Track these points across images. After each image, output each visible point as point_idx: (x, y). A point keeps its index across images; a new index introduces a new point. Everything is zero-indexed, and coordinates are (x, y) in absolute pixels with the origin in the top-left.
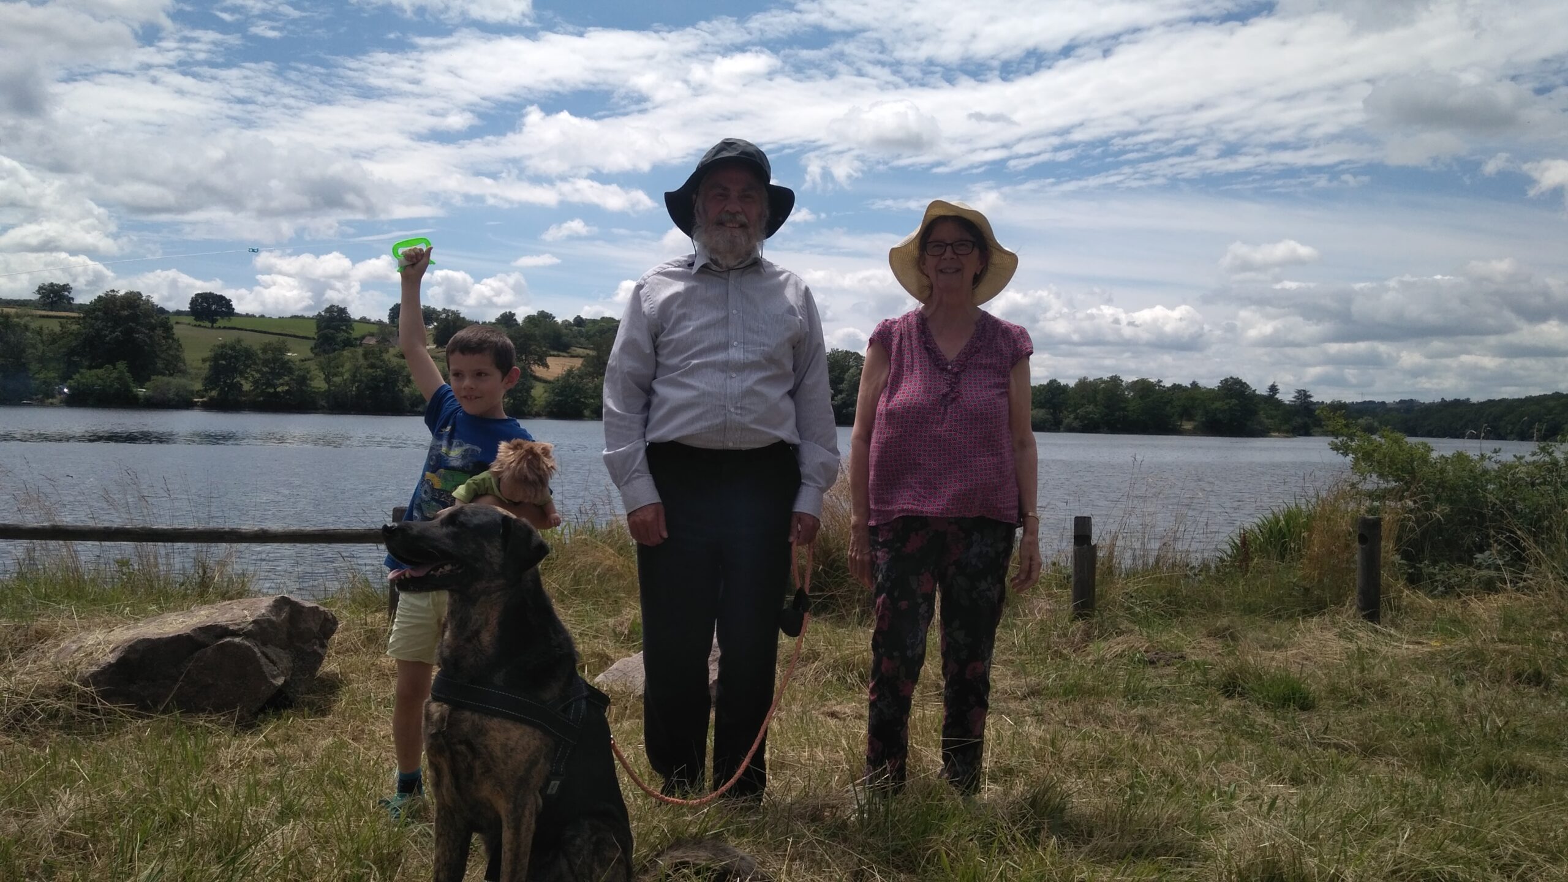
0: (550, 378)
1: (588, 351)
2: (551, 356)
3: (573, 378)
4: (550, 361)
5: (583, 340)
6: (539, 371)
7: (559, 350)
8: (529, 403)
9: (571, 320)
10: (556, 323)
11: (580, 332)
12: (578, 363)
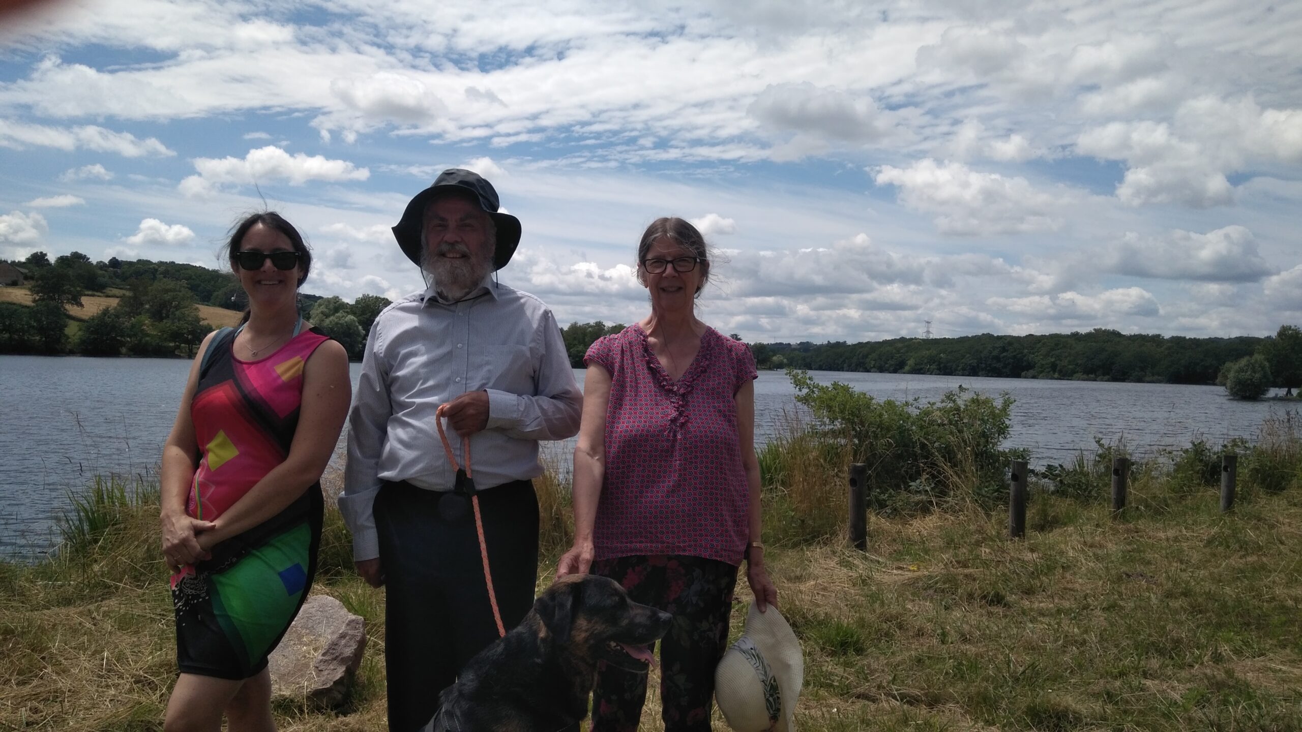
0: (86, 317)
1: (124, 292)
2: (85, 295)
3: (109, 317)
4: (84, 300)
5: (118, 281)
6: (73, 310)
7: (93, 290)
8: (63, 341)
9: (107, 261)
10: (90, 264)
11: (115, 273)
12: (114, 303)
